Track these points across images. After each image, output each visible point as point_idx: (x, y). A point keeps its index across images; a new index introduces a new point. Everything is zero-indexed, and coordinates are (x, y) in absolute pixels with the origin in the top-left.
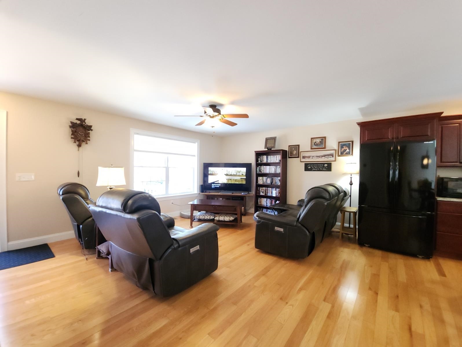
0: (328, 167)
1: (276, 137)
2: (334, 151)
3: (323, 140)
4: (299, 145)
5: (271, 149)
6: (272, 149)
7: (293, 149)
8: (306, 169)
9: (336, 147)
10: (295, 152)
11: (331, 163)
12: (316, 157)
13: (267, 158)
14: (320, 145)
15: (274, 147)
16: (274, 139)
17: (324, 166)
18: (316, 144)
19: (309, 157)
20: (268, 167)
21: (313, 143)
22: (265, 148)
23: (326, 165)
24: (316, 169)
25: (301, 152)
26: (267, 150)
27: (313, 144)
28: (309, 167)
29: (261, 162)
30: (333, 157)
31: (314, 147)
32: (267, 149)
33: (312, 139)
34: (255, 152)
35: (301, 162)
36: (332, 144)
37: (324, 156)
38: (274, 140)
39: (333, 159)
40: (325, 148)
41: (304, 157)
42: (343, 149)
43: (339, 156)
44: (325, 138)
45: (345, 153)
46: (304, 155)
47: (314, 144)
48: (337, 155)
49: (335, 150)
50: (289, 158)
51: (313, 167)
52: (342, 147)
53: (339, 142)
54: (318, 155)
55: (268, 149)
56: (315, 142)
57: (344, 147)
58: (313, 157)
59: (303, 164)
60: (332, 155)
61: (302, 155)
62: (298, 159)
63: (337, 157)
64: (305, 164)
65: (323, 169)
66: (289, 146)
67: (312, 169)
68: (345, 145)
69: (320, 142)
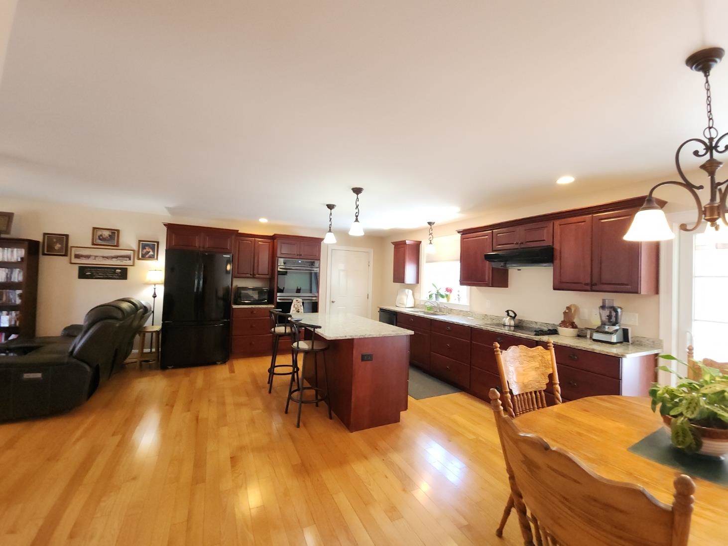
0: (121, 274)
1: (13, 213)
2: (132, 252)
4: (67, 236)
7: (55, 240)
8: (83, 275)
9: (134, 246)
10: (58, 245)
11: (126, 268)
12: (101, 257)
14: (108, 240)
15: (7, 231)
17: (115, 272)
18: (101, 238)
19: (88, 257)
21: (97, 236)
23: (118, 271)
24: (100, 275)
25: (71, 247)
27: (97, 238)
28: (85, 273)
30: (130, 260)
31: (99, 242)
33: (94, 229)
35: (71, 263)
36: (129, 240)
37: (117, 257)
38: (7, 218)
39: (130, 262)
40: (117, 246)
41: (77, 256)
42: (146, 251)
43: (139, 259)
44: (118, 231)
45: (147, 256)
46: (77, 253)
47: (99, 237)
48: (136, 257)
49: (133, 250)
50: (44, 254)
51: (96, 273)
52: (144, 248)
53: (140, 241)
54: (106, 255)
56: (101, 235)
57: (147, 248)
58: (96, 256)
59: (75, 270)
60: (129, 257)
61: (74, 251)
62: (66, 259)
63: (136, 260)
64: (80, 268)
65: (112, 276)
66: (45, 234)
67: (94, 276)
68: (148, 245)
69: (110, 236)
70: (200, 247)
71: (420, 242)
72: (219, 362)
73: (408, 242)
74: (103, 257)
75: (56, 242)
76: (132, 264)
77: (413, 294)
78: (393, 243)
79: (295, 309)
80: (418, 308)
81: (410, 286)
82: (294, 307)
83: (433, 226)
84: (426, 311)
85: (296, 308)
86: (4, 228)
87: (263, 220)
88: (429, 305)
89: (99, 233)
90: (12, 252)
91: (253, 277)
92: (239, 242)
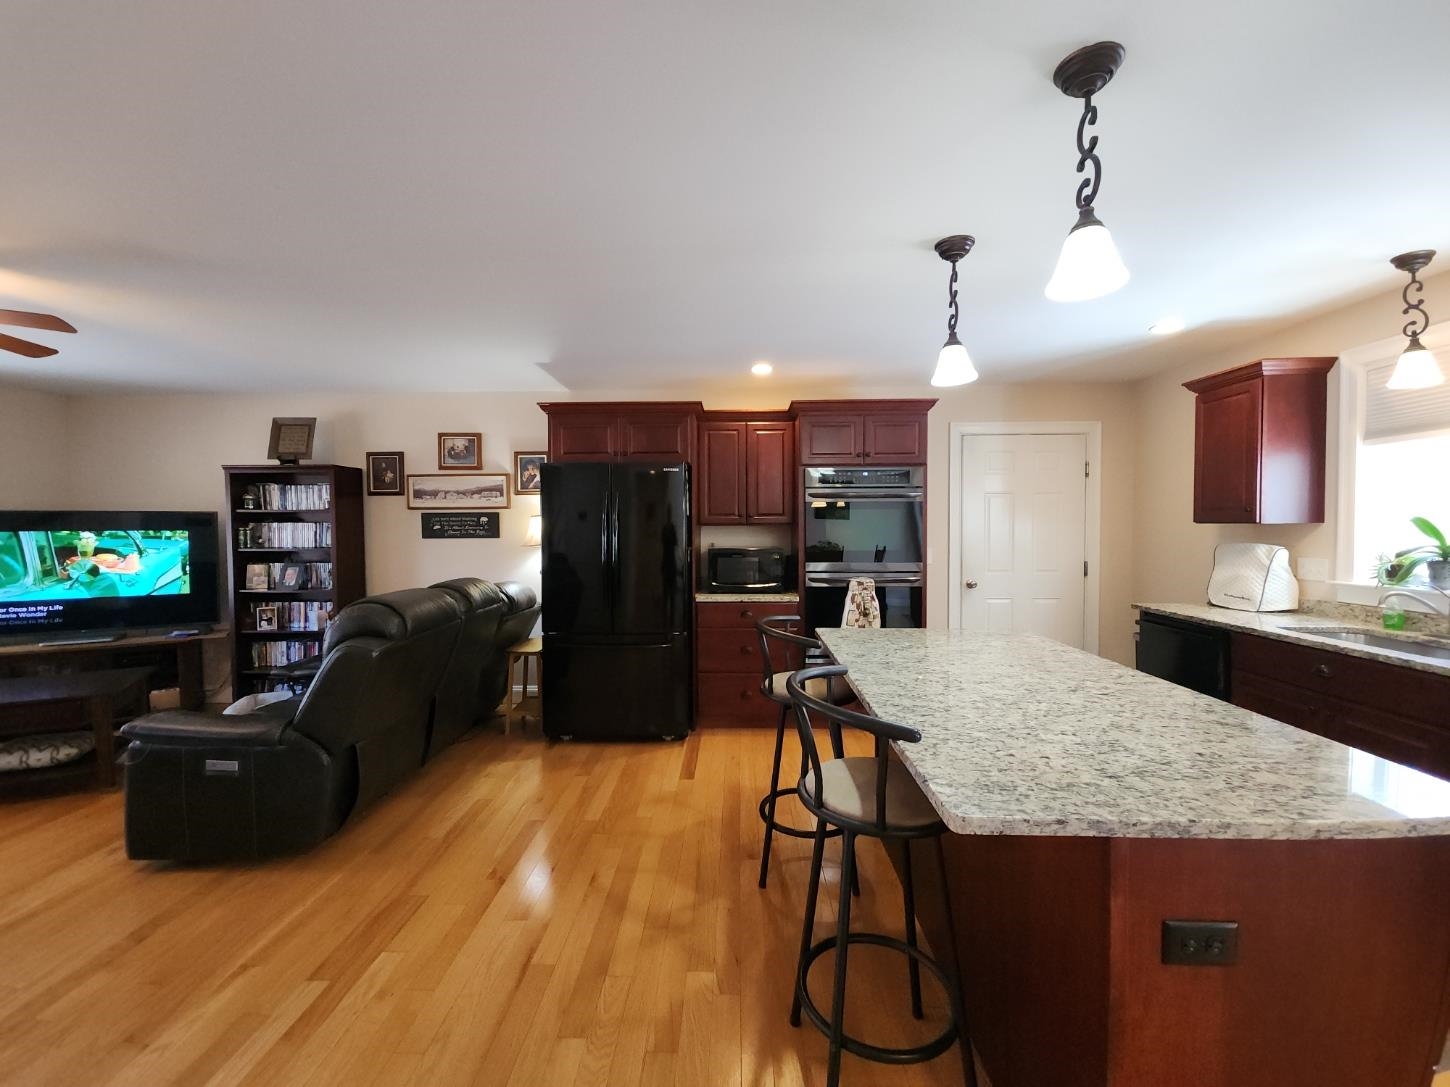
0: (487, 526)
1: (315, 419)
2: (504, 478)
3: (475, 441)
4: (401, 455)
5: (295, 461)
6: (302, 462)
7: (384, 465)
8: (429, 532)
9: (508, 466)
10: (390, 475)
11: (497, 515)
12: (456, 493)
13: (283, 493)
14: (465, 457)
15: (308, 454)
16: (308, 425)
17: (478, 523)
18: (453, 454)
19: (434, 494)
20: (289, 526)
21: (446, 451)
22: (270, 457)
23: (484, 519)
24: (454, 530)
25: (408, 476)
26: (276, 462)
27: (446, 454)
28: (436, 526)
29: (258, 505)
30: (502, 495)
31: (450, 462)
32: (279, 458)
33: (441, 435)
34: (226, 468)
35: (410, 508)
36: (499, 456)
37: (479, 491)
38: (306, 429)
39: (501, 501)
40: (479, 467)
41: (419, 494)
42: (526, 474)
43: (518, 493)
44: (479, 436)
45: (531, 486)
46: (417, 488)
47: (449, 452)
48: (512, 490)
49: (507, 475)
50: (371, 494)
51: (448, 525)
52: (524, 468)
53: (517, 454)
54: (462, 488)
55: (283, 462)
56: (453, 449)
57: (530, 467)
58: (446, 493)
59: (417, 517)
60: (499, 490)
61: (413, 485)
62: (401, 499)
63: (512, 495)
64: (424, 516)
65: (475, 530)
66: (369, 455)
67: (447, 531)
68: (531, 461)
69: (466, 447)
70: (616, 454)
71: (1330, 362)
72: (669, 735)
73: (1268, 369)
74: (458, 493)
75: (386, 470)
76: (505, 505)
77: (1293, 564)
78: (1190, 386)
79: (854, 607)
80: (1322, 614)
81: (1278, 534)
82: (853, 601)
83: (1421, 274)
84: (1378, 628)
85: (858, 606)
86: (303, 449)
87: (762, 369)
88: (1395, 606)
89: (449, 443)
90: (320, 491)
91: (746, 520)
92: (709, 435)
